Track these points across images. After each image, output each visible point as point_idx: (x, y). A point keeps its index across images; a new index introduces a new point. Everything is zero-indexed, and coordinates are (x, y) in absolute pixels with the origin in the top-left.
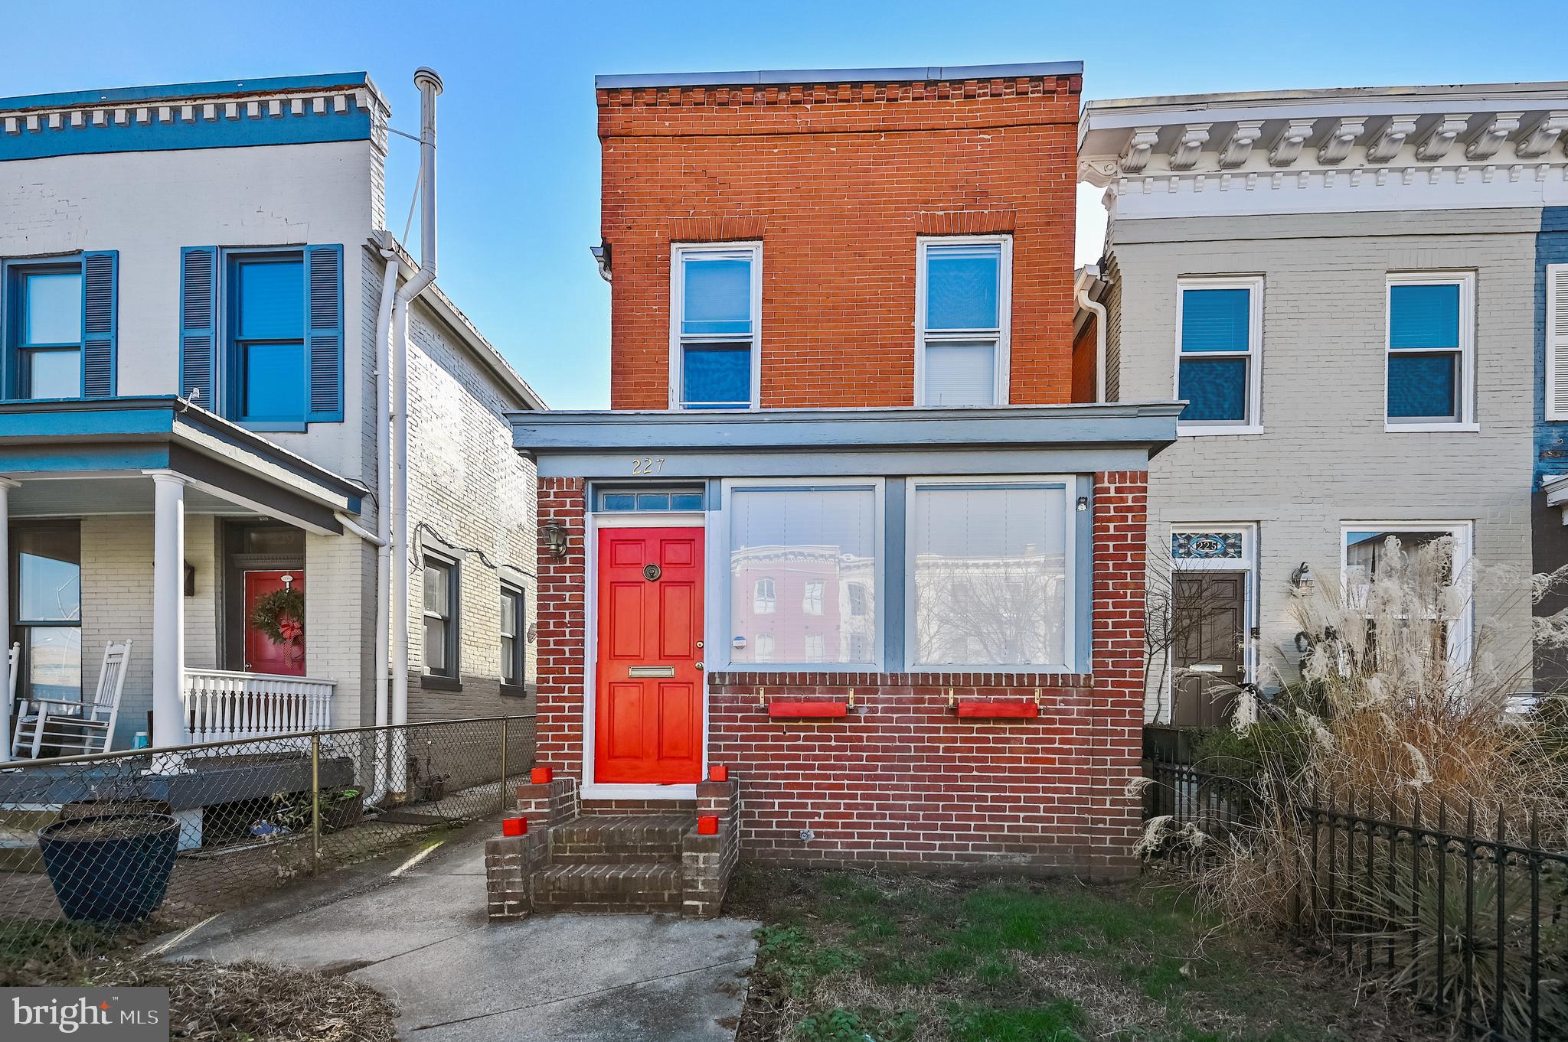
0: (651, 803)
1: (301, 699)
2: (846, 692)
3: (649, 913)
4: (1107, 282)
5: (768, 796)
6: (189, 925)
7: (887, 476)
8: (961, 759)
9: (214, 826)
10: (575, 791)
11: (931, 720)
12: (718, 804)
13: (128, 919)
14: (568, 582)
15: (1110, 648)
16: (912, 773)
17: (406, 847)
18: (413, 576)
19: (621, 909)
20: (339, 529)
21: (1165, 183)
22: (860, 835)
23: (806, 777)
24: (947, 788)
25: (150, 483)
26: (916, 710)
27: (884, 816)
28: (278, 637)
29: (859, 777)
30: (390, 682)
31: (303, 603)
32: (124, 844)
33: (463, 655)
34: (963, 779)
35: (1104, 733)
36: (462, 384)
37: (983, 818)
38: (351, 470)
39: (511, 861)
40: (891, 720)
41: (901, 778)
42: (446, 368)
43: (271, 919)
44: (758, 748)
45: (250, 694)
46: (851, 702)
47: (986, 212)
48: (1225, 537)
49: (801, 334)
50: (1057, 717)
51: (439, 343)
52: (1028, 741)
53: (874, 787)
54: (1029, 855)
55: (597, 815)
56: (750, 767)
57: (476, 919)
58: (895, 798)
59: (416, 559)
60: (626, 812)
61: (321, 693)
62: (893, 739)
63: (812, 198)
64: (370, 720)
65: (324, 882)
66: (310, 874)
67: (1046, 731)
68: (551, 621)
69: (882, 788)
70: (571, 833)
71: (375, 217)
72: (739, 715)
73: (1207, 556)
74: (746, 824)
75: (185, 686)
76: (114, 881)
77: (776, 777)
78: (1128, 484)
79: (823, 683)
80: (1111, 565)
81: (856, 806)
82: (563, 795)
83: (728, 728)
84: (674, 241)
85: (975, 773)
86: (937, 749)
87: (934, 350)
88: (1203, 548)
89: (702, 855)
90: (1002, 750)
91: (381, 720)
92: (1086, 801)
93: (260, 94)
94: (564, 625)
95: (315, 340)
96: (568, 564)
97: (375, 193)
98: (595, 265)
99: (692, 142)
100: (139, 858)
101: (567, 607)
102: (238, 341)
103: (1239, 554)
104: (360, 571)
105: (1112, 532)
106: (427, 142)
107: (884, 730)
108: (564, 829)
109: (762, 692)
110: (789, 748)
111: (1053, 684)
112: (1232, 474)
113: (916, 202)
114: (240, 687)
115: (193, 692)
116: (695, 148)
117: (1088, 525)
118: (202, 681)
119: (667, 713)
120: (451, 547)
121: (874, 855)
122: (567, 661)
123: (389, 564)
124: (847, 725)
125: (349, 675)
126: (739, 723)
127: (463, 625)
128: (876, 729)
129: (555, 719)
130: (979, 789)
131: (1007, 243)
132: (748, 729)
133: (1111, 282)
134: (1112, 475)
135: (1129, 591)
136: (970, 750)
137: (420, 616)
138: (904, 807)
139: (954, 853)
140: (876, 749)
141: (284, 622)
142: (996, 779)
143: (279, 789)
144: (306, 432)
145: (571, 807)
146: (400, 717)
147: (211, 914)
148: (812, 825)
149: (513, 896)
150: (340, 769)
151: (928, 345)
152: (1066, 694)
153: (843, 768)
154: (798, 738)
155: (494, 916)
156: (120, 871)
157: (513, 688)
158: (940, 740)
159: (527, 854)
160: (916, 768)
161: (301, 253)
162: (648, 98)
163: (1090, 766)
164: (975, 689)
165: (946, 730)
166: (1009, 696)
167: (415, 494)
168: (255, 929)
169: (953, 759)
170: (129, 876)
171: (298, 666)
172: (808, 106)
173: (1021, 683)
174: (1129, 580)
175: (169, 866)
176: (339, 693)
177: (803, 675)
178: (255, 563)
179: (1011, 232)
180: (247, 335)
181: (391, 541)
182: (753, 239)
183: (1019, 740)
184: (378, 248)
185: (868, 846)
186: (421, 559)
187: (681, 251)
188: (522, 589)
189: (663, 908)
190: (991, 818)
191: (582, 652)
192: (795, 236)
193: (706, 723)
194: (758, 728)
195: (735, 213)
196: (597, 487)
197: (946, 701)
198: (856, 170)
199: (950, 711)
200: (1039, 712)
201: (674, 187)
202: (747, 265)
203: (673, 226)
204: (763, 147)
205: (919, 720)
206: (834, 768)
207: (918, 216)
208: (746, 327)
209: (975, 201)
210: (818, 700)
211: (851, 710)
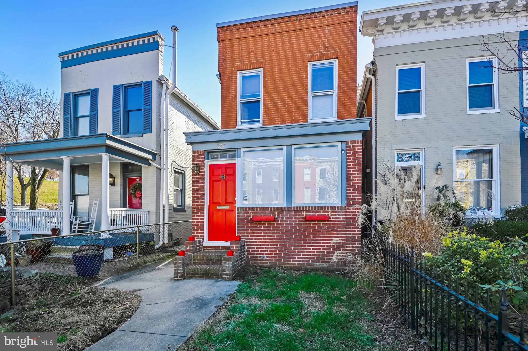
0: (222, 247)
1: (140, 216)
2: (275, 213)
3: (215, 279)
4: (374, 69)
5: (254, 245)
6: (104, 279)
7: (286, 145)
8: (308, 234)
9: (115, 253)
10: (202, 243)
11: (299, 221)
12: (236, 247)
13: (90, 277)
14: (200, 181)
15: (351, 197)
16: (294, 238)
17: (164, 259)
18: (171, 177)
19: (208, 278)
20: (150, 165)
21: (391, 34)
22: (279, 257)
23: (264, 239)
24: (304, 243)
25: (101, 157)
26: (295, 218)
27: (286, 251)
28: (135, 197)
29: (278, 239)
30: (164, 210)
31: (141, 187)
32: (89, 256)
33: (186, 200)
34: (309, 240)
35: (350, 225)
36: (186, 116)
37: (314, 252)
38: (152, 147)
39: (180, 263)
40: (287, 221)
41: (290, 239)
42: (181, 113)
43: (124, 278)
44: (251, 230)
45: (126, 215)
46: (276, 216)
47: (329, 52)
48: (415, 154)
49: (274, 97)
50: (336, 220)
51: (179, 105)
52: (328, 228)
53: (283, 242)
54: (327, 264)
55: (208, 251)
56: (248, 236)
57: (172, 279)
58: (289, 245)
59: (172, 172)
60: (215, 250)
61: (145, 214)
62: (288, 227)
63: (277, 53)
64: (158, 221)
65: (139, 269)
66: (136, 266)
67: (333, 224)
68: (196, 193)
69: (285, 242)
70: (198, 255)
71: (160, 71)
72: (246, 220)
73: (408, 161)
74: (248, 254)
75: (109, 213)
76: (87, 266)
77: (255, 239)
78: (356, 144)
79: (268, 210)
80: (351, 171)
81: (278, 248)
82: (198, 244)
83: (242, 224)
84: (238, 71)
85: (312, 238)
86: (301, 230)
87: (315, 98)
88: (407, 158)
89: (227, 262)
90: (320, 231)
91: (161, 222)
92: (344, 247)
93: (132, 40)
94: (199, 194)
95: (145, 110)
96: (200, 176)
97: (160, 64)
98: (218, 79)
99: (243, 40)
100: (93, 260)
101: (200, 189)
102: (126, 111)
103: (419, 159)
104: (155, 177)
105: (352, 160)
106: (174, 48)
107: (286, 224)
108: (196, 254)
109: (252, 213)
110: (259, 230)
111: (335, 209)
112: (415, 132)
113: (308, 51)
115: (111, 214)
116: (244, 41)
117: (345, 158)
118: (113, 211)
119: (227, 219)
120: (182, 167)
121: (283, 264)
122: (200, 205)
123: (163, 173)
124: (275, 223)
125: (152, 208)
126: (245, 223)
127: (186, 191)
128: (283, 224)
129: (197, 222)
130: (313, 243)
131: (336, 62)
132: (248, 224)
133: (375, 69)
134: (351, 142)
135: (357, 179)
136: (310, 231)
137: (173, 189)
138: (291, 249)
139: (306, 263)
140: (283, 230)
141: (137, 193)
142: (318, 240)
143: (128, 242)
144: (142, 136)
145: (200, 248)
146: (166, 221)
147: (110, 276)
148: (266, 254)
149: (180, 273)
150: (145, 236)
151: (313, 97)
152: (339, 212)
153: (274, 236)
154: (261, 227)
155: (175, 279)
156: (88, 264)
158: (302, 227)
159: (184, 261)
160: (295, 237)
161: (141, 84)
162: (231, 28)
163: (346, 235)
164: (312, 211)
165: (303, 224)
166: (322, 213)
167: (171, 152)
168: (119, 280)
169: (305, 234)
170: (90, 266)
171: (140, 205)
172: (276, 25)
173: (325, 209)
174: (357, 175)
175: (100, 263)
176: (150, 213)
177: (263, 208)
178: (131, 176)
179: (337, 58)
180: (129, 109)
181: (164, 167)
182: (261, 68)
183: (324, 227)
184: (161, 80)
185: (281, 260)
186: (173, 172)
187: (240, 73)
189: (218, 278)
190: (317, 252)
191: (204, 202)
192: (272, 66)
193: (237, 223)
194: (251, 224)
195: (255, 60)
196: (208, 153)
197: (303, 215)
198: (290, 43)
199: (305, 218)
200: (330, 218)
201: (238, 54)
202: (259, 76)
203: (238, 66)
204: (263, 39)
205: (295, 221)
206: (271, 236)
207: (308, 56)
208: (259, 95)
209: (326, 49)
210: (267, 215)
211: (276, 219)
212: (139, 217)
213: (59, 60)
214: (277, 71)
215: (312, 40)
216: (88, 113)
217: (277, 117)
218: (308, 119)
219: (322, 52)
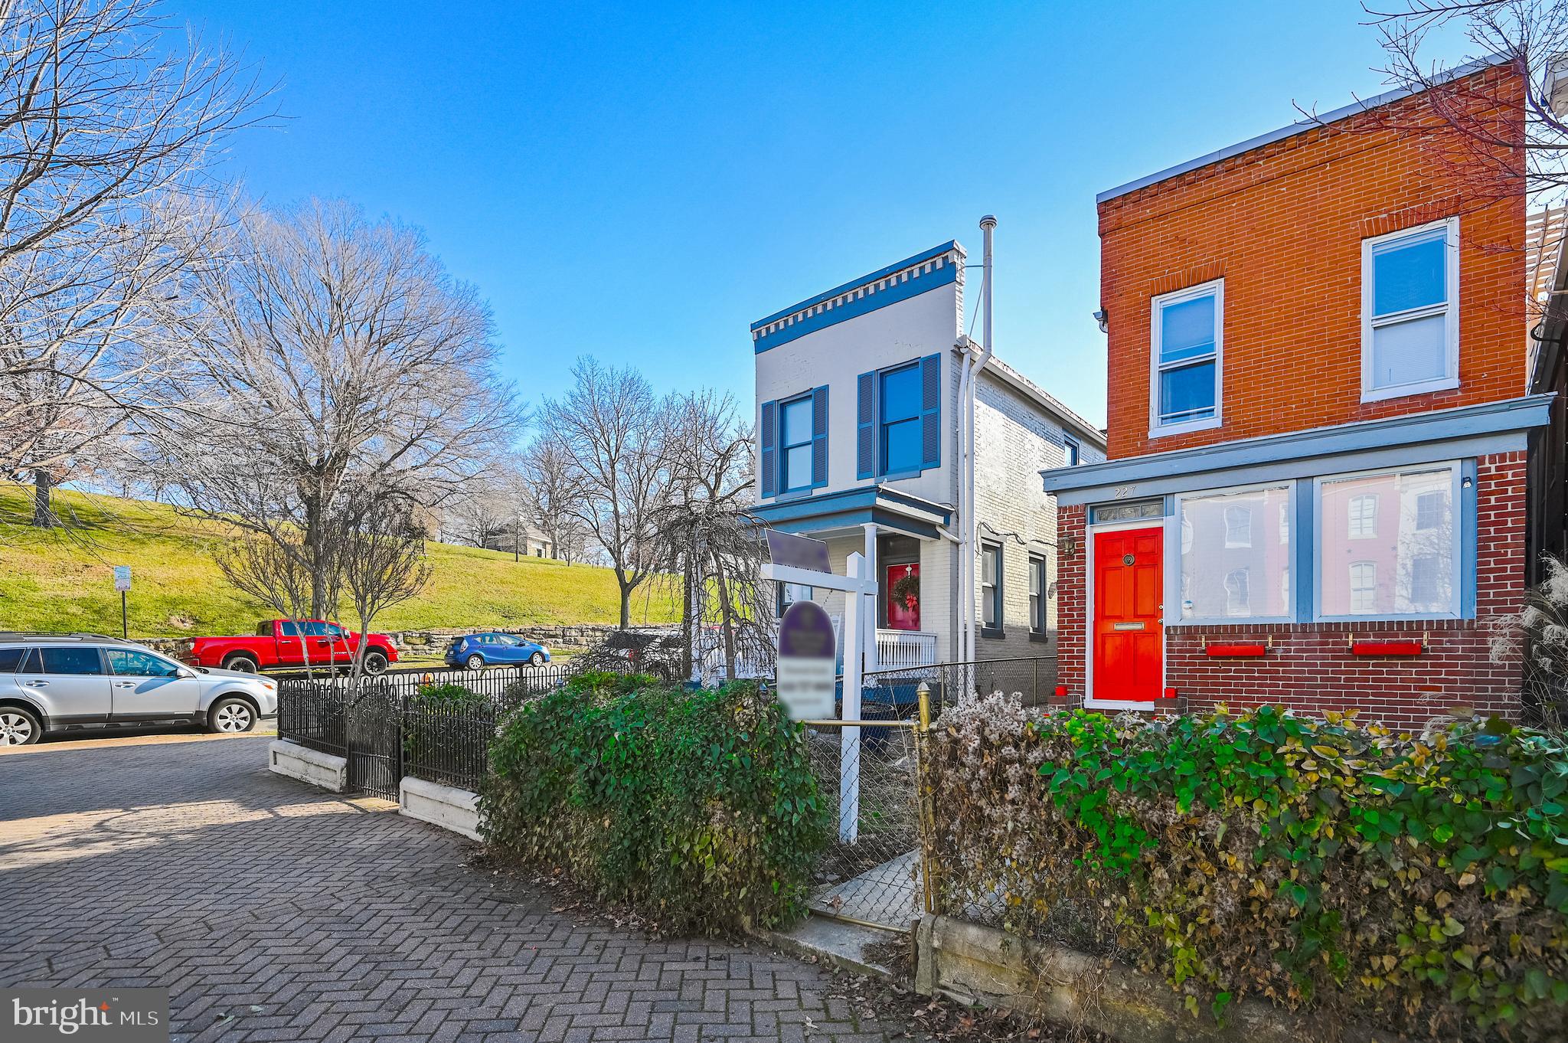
1: (918, 646)
2: (1266, 638)
7: (1298, 478)
8: (1359, 687)
10: (1081, 703)
11: (1334, 658)
14: (1076, 571)
15: (1492, 598)
18: (977, 561)
20: (938, 536)
25: (863, 529)
26: (1322, 651)
28: (905, 606)
30: (966, 633)
31: (918, 584)
33: (1005, 611)
38: (942, 499)
40: (1301, 658)
42: (995, 407)
44: (1200, 678)
46: (1270, 645)
47: (1429, 203)
49: (1256, 346)
50: (1444, 654)
52: (1417, 672)
56: (1195, 691)
59: (979, 548)
61: (929, 642)
62: (1303, 672)
63: (1266, 233)
64: (955, 658)
67: (1433, 665)
71: (958, 329)
72: (1188, 655)
77: (1214, 697)
78: (1508, 463)
79: (1248, 632)
80: (1492, 531)
82: (1074, 704)
83: (1180, 664)
84: (1154, 295)
85: (1371, 698)
86: (1339, 679)
87: (1378, 331)
91: (961, 658)
93: (897, 272)
94: (1073, 598)
95: (925, 417)
96: (1075, 560)
98: (1097, 324)
99: (1166, 218)
101: (1075, 587)
102: (884, 426)
104: (947, 562)
105: (1493, 503)
106: (987, 266)
107: (1297, 665)
109: (1203, 639)
110: (1223, 678)
111: (1439, 628)
113: (1361, 212)
114: (896, 639)
116: (1170, 222)
117: (1472, 498)
119: (1139, 653)
120: (998, 535)
122: (1075, 621)
123: (965, 552)
124: (1267, 661)
125: (943, 629)
126: (1187, 661)
127: (1005, 590)
128: (1289, 665)
129: (1068, 657)
131: (1453, 224)
132: (1193, 664)
134: (1492, 457)
135: (1510, 550)
137: (980, 587)
140: (1290, 679)
141: (908, 597)
144: (919, 477)
146: (971, 658)
151: (1377, 329)
152: (1452, 635)
154: (1230, 671)
157: (1039, 635)
158: (1342, 672)
160: (1322, 693)
161: (917, 363)
162: (1133, 198)
163: (1473, 693)
164: (1371, 633)
165: (1346, 665)
166: (1400, 639)
167: (978, 503)
169: (1352, 687)
171: (916, 624)
172: (1261, 162)
173: (1410, 629)
174: (1509, 541)
176: (938, 641)
177: (1233, 626)
178: (896, 561)
179: (1456, 214)
180: (889, 419)
181: (966, 539)
182: (1216, 278)
183: (1406, 671)
184: (959, 348)
186: (981, 548)
187: (1159, 301)
188: (1044, 556)
191: (1084, 615)
192: (1251, 268)
193: (1165, 660)
194: (1200, 664)
195: (1201, 263)
196: (1092, 508)
197: (1347, 643)
198: (1304, 201)
199: (1349, 650)
200: (1427, 650)
201: (1154, 256)
202: (1212, 298)
203: (1153, 285)
204: (1224, 205)
205: (1324, 658)
206: (1257, 692)
207: (1362, 223)
208: (1211, 348)
209: (1419, 196)
210: (1245, 644)
211: (1270, 651)
212: (916, 649)
213: (750, 338)
214: (1266, 280)
215: (1374, 180)
216: (810, 438)
217: (1264, 397)
218: (1363, 390)
219: (1405, 206)
